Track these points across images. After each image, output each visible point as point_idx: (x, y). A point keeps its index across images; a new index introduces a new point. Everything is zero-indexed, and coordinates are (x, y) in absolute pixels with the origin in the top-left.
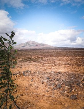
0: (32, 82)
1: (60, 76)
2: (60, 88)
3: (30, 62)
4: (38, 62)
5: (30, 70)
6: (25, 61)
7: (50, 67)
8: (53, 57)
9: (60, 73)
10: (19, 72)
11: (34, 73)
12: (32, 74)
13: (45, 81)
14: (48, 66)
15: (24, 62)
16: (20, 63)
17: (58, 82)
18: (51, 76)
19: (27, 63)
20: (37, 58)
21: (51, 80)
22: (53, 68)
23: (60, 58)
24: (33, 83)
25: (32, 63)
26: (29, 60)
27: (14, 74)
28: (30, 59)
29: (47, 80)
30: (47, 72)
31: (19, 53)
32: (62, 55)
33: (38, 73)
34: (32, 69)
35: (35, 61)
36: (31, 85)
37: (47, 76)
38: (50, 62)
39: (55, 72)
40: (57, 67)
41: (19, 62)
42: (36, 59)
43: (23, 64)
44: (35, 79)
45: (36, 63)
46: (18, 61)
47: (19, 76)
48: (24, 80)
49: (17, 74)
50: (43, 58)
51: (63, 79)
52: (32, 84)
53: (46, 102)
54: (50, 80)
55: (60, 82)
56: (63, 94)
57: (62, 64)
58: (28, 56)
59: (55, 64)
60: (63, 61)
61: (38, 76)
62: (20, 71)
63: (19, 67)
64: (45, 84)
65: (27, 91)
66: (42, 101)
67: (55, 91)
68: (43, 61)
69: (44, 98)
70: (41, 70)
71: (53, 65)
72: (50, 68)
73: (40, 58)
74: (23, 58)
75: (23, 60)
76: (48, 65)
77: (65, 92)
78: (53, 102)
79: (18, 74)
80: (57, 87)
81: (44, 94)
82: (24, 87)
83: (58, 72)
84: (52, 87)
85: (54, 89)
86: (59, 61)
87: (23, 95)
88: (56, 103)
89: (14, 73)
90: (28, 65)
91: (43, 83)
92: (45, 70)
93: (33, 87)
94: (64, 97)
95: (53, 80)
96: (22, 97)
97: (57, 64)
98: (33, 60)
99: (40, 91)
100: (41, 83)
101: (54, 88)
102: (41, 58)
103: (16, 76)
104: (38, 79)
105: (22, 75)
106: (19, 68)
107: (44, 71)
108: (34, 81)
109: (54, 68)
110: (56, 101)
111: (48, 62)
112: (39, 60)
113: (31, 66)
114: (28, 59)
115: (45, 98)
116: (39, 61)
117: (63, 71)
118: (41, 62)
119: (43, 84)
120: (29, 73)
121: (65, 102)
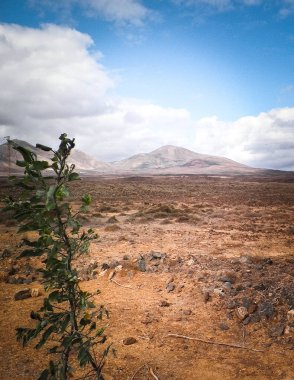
0: (168, 296)
1: (272, 273)
2: (267, 317)
3: (167, 223)
4: (195, 222)
5: (163, 251)
6: (146, 217)
7: (236, 242)
8: (249, 205)
9: (271, 263)
10: (125, 258)
11: (180, 261)
12: (172, 264)
13: (218, 291)
14: (229, 237)
15: (142, 221)
16: (129, 225)
17: (261, 293)
18: (239, 274)
19: (156, 224)
20: (191, 206)
21: (240, 289)
22: (247, 243)
23: (274, 209)
24: (172, 298)
25: (174, 226)
26: (163, 216)
27: (105, 266)
28: (166, 213)
29: (225, 286)
30: (223, 259)
31: (128, 187)
32: (282, 198)
33: (191, 262)
34: (174, 246)
35: (183, 219)
36: (167, 305)
37: (223, 271)
38: (237, 224)
39: (253, 260)
40: (262, 241)
41: (127, 221)
42: (188, 211)
43: (139, 227)
44: (181, 284)
45: (186, 227)
46: (121, 219)
47: (123, 274)
48: (140, 286)
49: (118, 263)
50: (214, 209)
51: (281, 284)
52: (168, 302)
53: (219, 365)
54: (235, 286)
55: (270, 294)
56: (279, 339)
57: (281, 231)
58: (158, 201)
59: (254, 231)
60: (283, 220)
61: (190, 272)
62: (128, 253)
63: (124, 239)
64: (215, 300)
65: (151, 326)
66: (203, 362)
67: (250, 328)
68: (214, 220)
69: (210, 353)
70: (203, 252)
71: (250, 233)
72: (235, 246)
73: (201, 206)
74: (140, 208)
75: (140, 216)
76: (232, 232)
77: (287, 332)
78: (241, 366)
79: (120, 267)
80: (260, 312)
81: (210, 336)
82: (141, 313)
83: (265, 260)
84: (241, 312)
85: (247, 319)
86: (272, 219)
87: (135, 341)
88: (252, 369)
89: (107, 262)
90: (159, 232)
91: (208, 298)
92: (219, 251)
93: (172, 314)
94: (280, 350)
95: (244, 288)
96: (132, 349)
97: (264, 232)
98: (176, 216)
99: (198, 326)
100: (203, 298)
101: (246, 316)
102: (205, 209)
103: (112, 273)
104: (192, 285)
105: (136, 269)
106: (126, 243)
107: (214, 253)
108: (177, 289)
109: (253, 243)
110: (254, 364)
111: (230, 223)
112: (198, 217)
113: (168, 235)
114: (160, 213)
115: (214, 352)
116: (198, 220)
117: (282, 254)
118: (206, 223)
119: (209, 303)
120: (162, 261)
121: (284, 368)
